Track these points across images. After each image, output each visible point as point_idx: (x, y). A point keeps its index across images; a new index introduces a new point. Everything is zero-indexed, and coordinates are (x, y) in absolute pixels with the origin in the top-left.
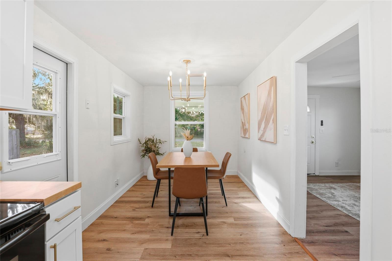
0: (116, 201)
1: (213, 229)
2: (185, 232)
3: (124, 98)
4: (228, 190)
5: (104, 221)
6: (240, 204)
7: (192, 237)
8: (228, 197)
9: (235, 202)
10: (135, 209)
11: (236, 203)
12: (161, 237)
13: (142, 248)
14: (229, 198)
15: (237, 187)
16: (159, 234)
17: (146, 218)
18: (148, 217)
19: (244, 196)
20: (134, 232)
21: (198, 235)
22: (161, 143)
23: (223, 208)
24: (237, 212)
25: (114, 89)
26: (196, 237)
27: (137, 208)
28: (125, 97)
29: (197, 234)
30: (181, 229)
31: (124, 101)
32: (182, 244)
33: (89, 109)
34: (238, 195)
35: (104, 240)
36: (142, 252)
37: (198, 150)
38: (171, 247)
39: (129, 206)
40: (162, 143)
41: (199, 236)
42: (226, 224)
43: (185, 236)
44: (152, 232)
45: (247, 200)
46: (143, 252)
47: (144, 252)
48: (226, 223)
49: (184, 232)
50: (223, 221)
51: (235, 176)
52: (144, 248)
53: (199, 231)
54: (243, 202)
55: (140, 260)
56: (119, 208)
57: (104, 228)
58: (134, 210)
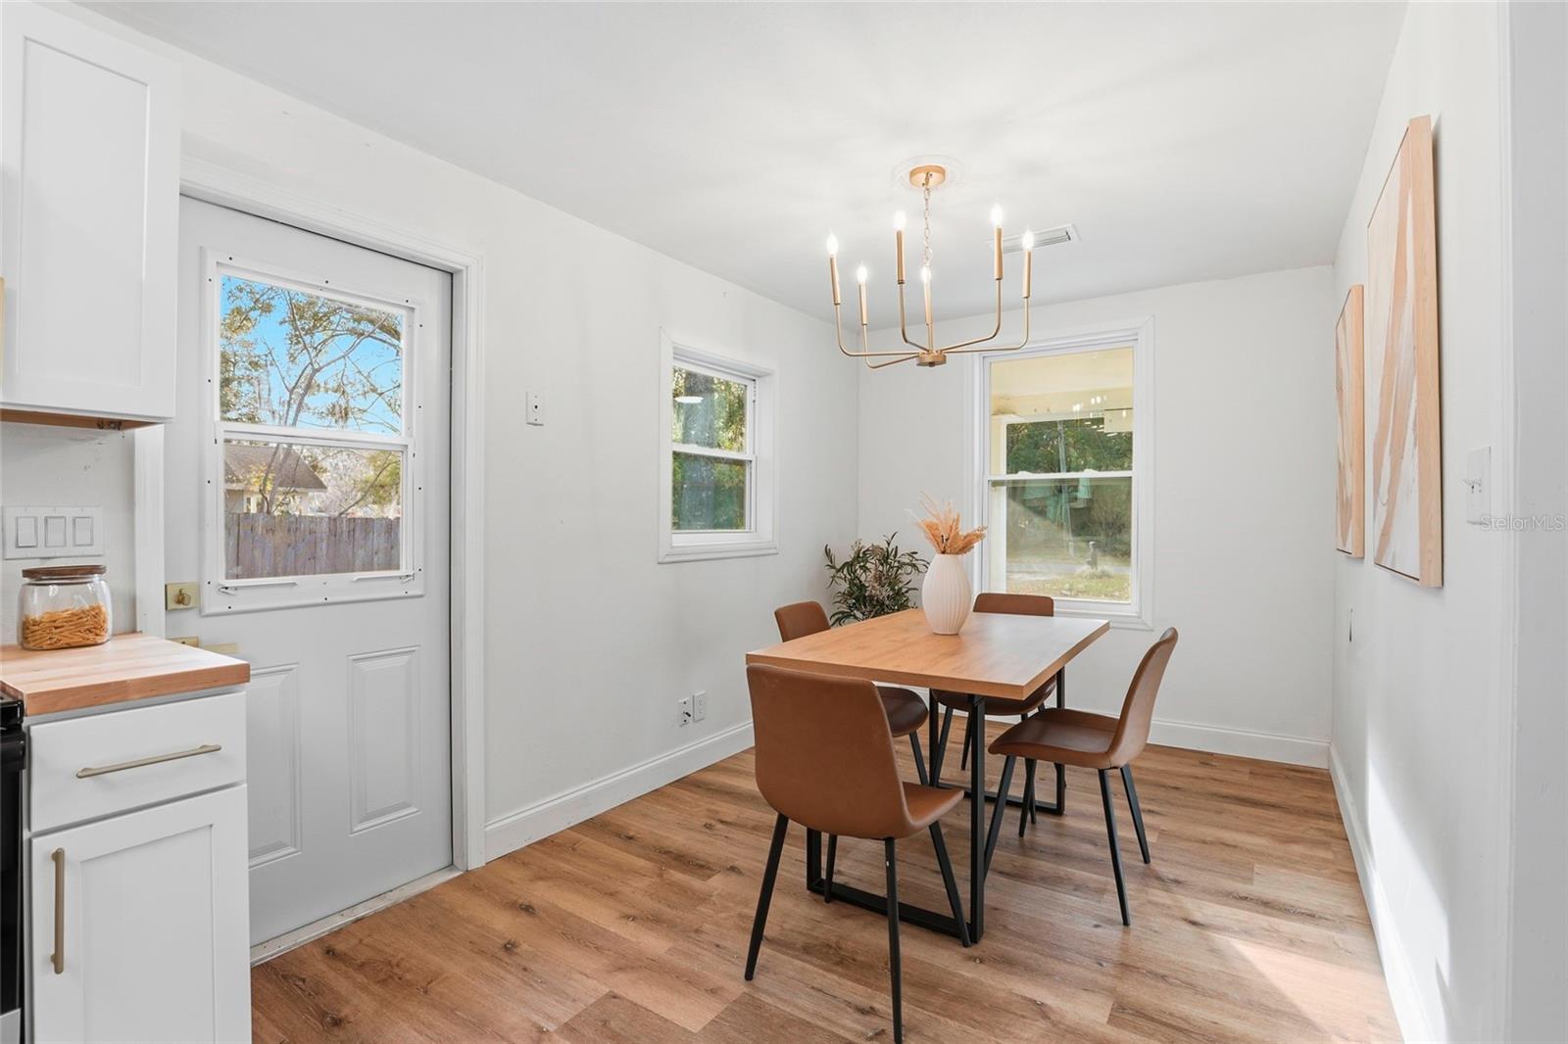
0: (684, 778)
1: (951, 1018)
2: (813, 988)
3: (750, 385)
4: (1204, 842)
5: (586, 839)
6: (1220, 939)
7: (820, 1024)
8: (1172, 877)
9: (1198, 917)
10: (713, 822)
11: (1194, 923)
12: (702, 969)
13: (603, 987)
14: (1173, 887)
15: (1274, 837)
16: (708, 953)
17: (719, 872)
18: (733, 869)
19: (1286, 896)
20: (633, 912)
21: (857, 1021)
22: (914, 566)
23: (1099, 930)
24: (1163, 977)
25: (675, 348)
26: (836, 1030)
27: (722, 822)
28: (757, 382)
29: (857, 1016)
30: (807, 966)
31: (753, 398)
32: (754, 1037)
33: (541, 425)
34: (1250, 880)
35: (528, 909)
36: (593, 1000)
37: (1055, 609)
38: (704, 1028)
39: (708, 806)
40: (921, 568)
41: (859, 1027)
42: (1042, 1024)
43: (796, 1006)
44: (693, 935)
45: (1288, 926)
46: (591, 1005)
47: (599, 1003)
48: (1045, 1016)
49: (807, 985)
50: (1039, 1000)
51: (1312, 773)
52: (608, 990)
53: (877, 1006)
54: (1247, 933)
55: (560, 1031)
56: (669, 805)
57: (562, 865)
58: (708, 826)
